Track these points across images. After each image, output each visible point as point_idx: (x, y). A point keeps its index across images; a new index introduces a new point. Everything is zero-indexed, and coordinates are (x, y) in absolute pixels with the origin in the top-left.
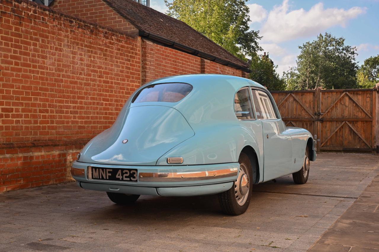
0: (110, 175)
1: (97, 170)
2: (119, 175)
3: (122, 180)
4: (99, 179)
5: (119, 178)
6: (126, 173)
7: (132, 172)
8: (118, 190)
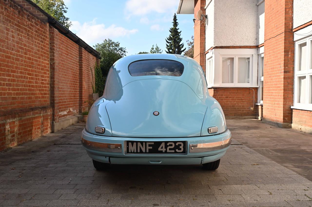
0: (151, 148)
1: (135, 144)
2: (162, 148)
3: (166, 152)
4: (137, 153)
5: (162, 151)
6: (171, 145)
7: (177, 144)
8: (160, 162)
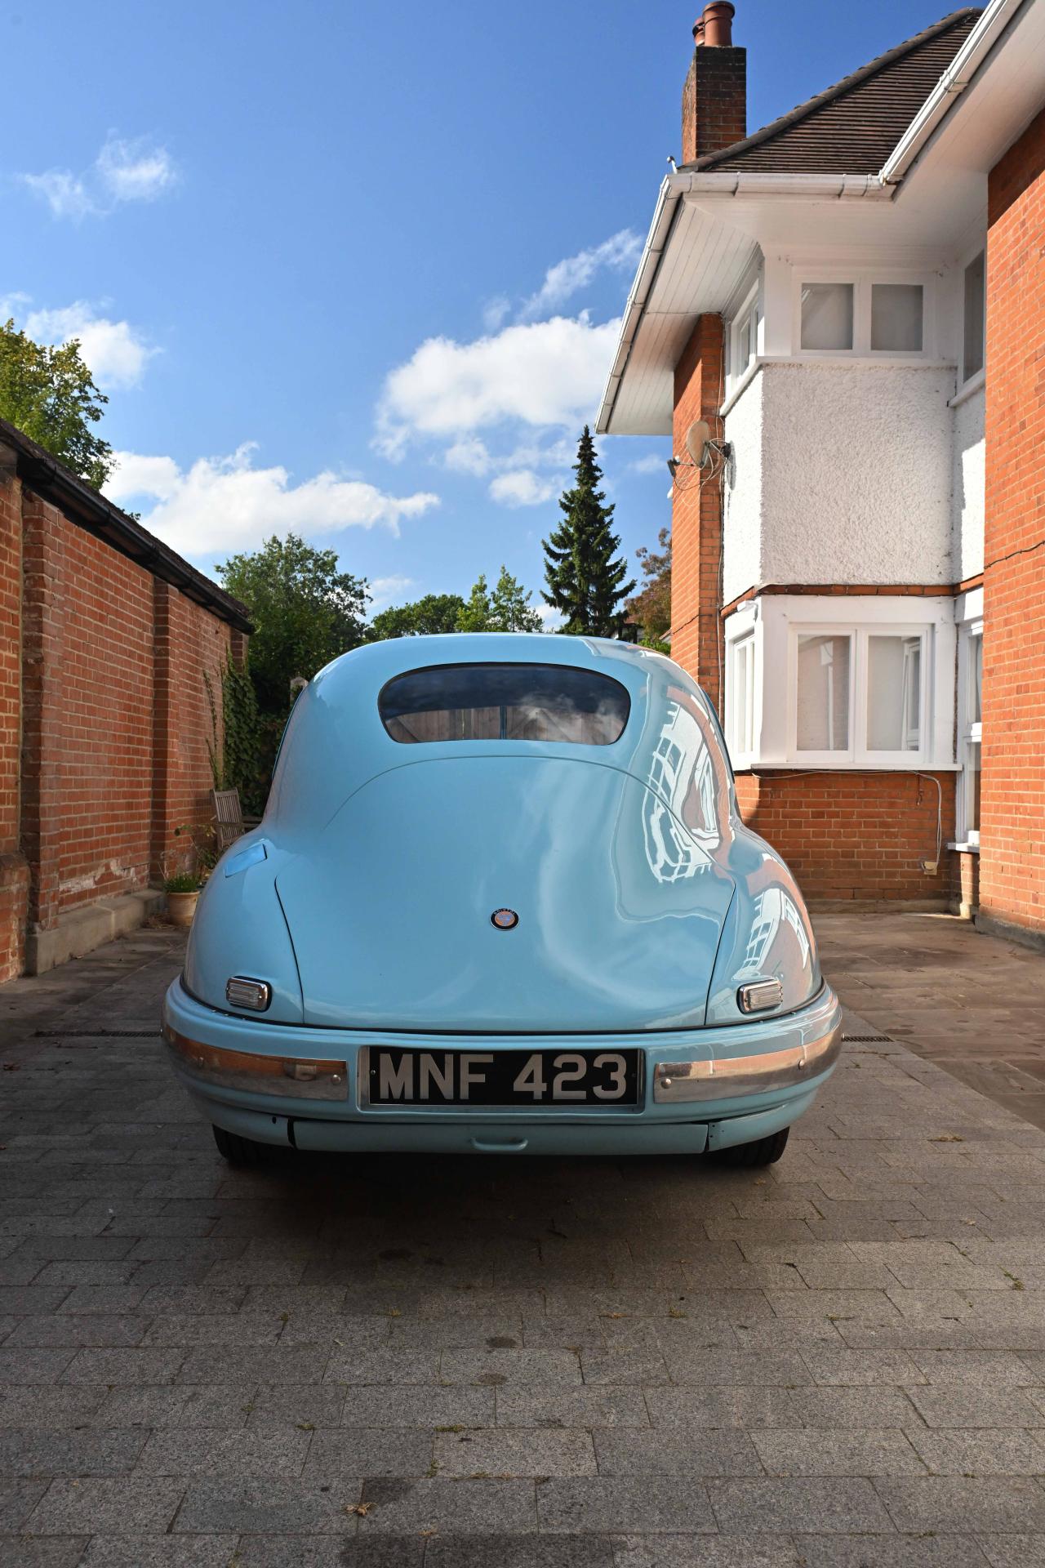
0: (481, 1078)
1: (407, 1060)
2: (530, 1079)
3: (548, 1099)
4: (417, 1100)
5: (532, 1093)
6: (573, 1067)
7: (598, 1063)
8: (523, 1145)
